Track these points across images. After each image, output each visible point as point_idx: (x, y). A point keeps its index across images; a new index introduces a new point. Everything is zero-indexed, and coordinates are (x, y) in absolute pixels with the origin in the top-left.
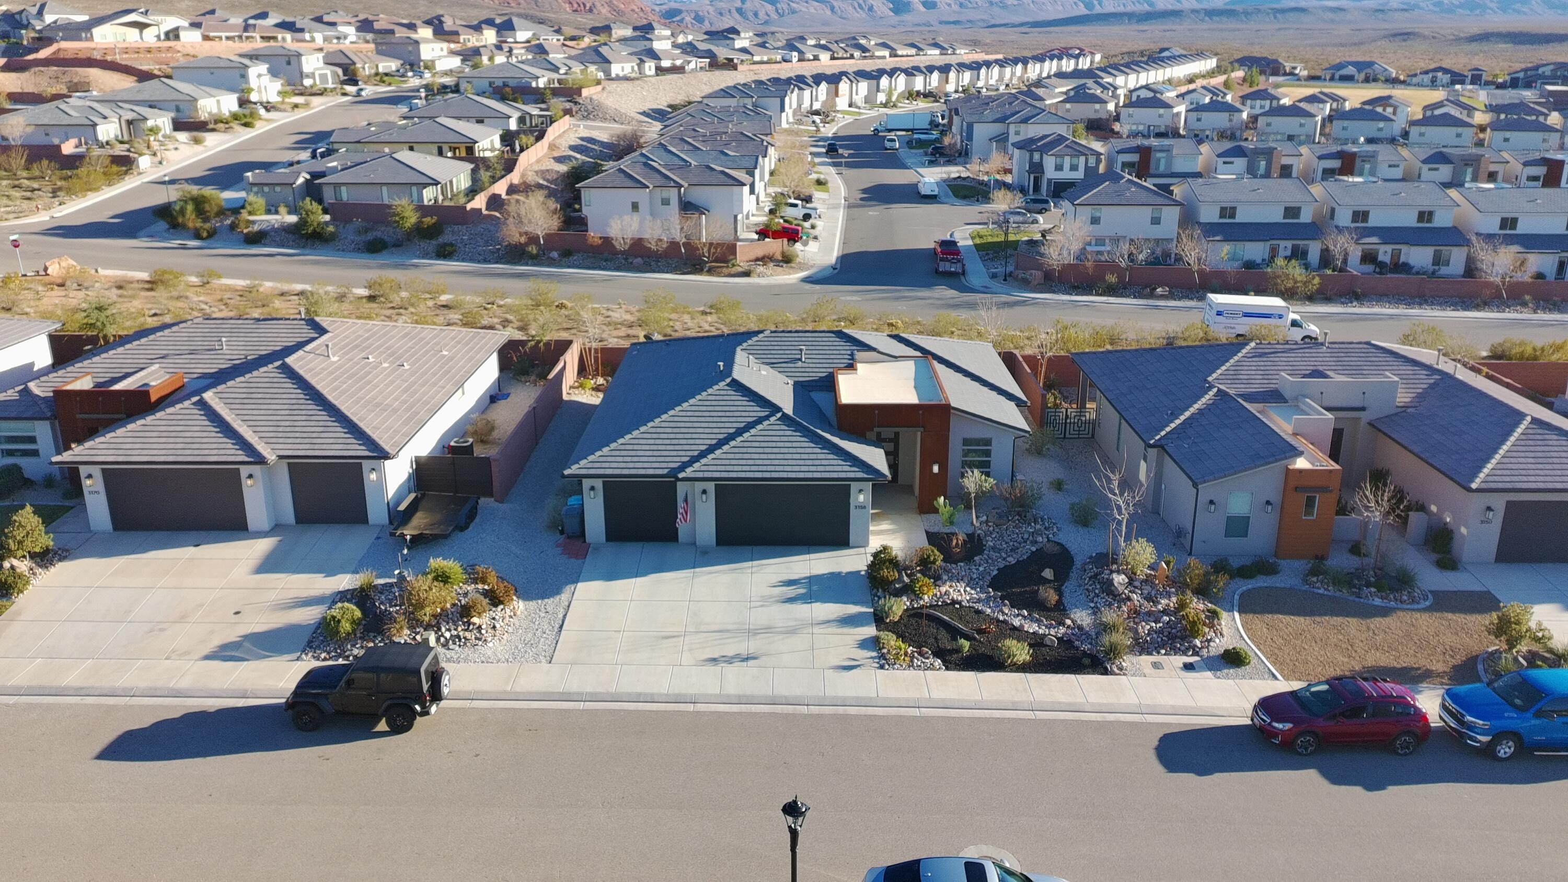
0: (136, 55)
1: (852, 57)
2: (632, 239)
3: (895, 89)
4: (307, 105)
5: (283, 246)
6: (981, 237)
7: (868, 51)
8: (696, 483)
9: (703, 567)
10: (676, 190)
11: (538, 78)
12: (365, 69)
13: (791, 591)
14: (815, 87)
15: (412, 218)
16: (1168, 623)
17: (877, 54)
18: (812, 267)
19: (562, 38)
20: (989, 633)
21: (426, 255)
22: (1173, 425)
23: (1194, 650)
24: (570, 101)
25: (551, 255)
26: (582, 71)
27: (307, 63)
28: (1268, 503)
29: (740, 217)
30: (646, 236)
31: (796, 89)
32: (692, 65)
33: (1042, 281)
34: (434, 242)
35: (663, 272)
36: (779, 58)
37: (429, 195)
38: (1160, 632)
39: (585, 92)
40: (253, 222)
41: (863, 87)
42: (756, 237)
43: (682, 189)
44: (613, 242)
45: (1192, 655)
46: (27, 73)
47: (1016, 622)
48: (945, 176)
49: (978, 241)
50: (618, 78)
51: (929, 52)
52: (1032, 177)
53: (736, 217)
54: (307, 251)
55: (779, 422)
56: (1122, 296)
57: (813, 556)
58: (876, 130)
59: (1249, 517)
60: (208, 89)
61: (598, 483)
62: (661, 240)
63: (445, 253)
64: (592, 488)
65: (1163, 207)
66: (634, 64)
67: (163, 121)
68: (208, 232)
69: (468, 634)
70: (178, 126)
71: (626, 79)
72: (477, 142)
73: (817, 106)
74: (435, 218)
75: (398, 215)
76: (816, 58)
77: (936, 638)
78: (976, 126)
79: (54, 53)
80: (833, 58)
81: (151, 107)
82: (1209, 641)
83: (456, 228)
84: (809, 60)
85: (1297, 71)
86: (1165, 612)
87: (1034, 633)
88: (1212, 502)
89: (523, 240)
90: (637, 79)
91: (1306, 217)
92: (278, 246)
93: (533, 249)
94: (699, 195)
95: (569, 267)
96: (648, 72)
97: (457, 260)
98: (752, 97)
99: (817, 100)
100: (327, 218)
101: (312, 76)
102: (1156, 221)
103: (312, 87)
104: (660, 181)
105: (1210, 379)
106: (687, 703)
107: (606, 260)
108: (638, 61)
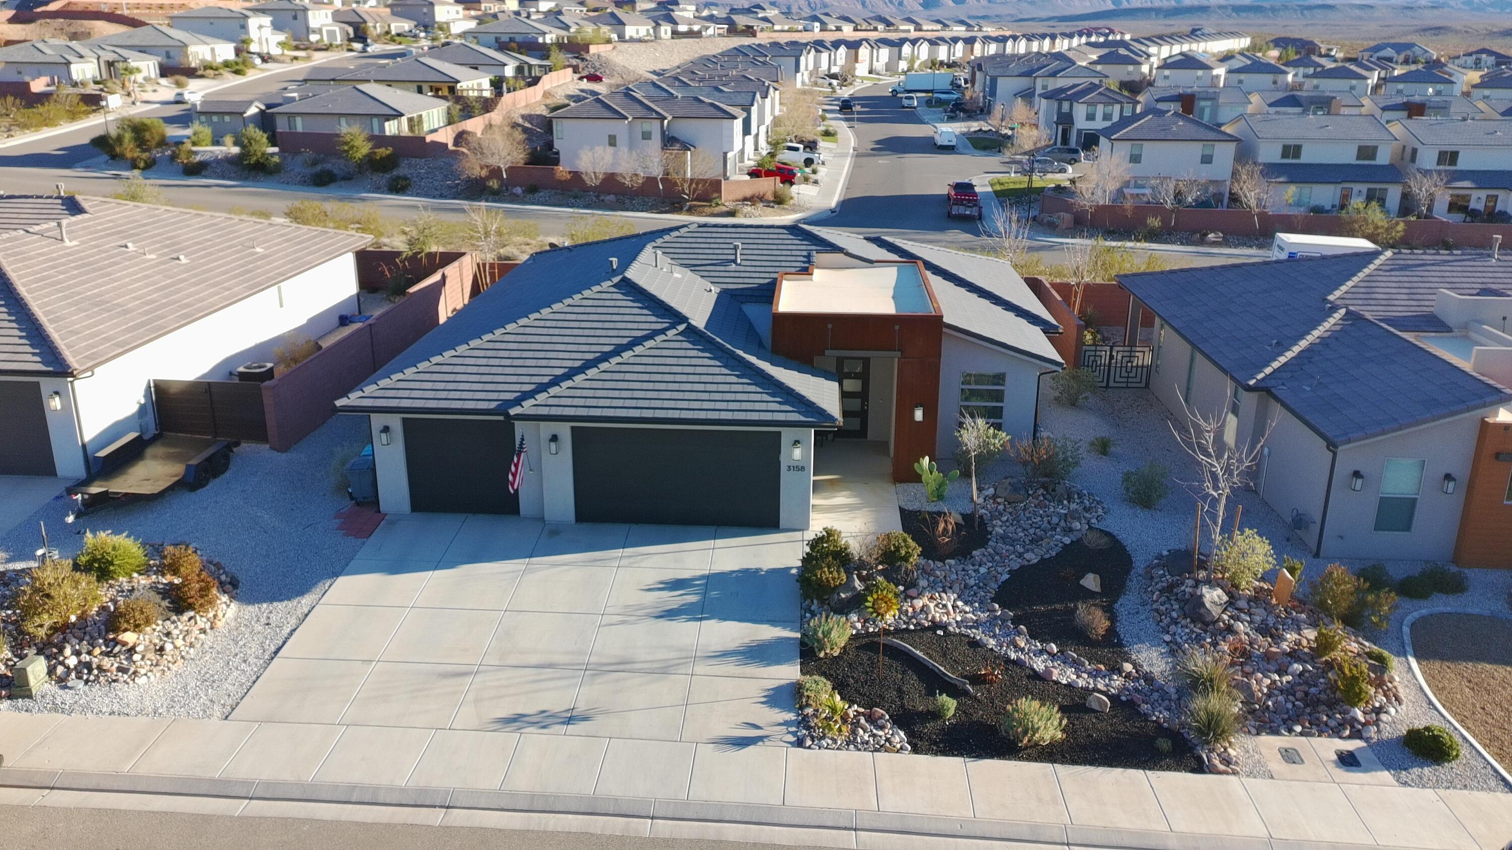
0: (147, 11)
1: (876, 29)
2: (604, 173)
3: (918, 58)
4: (308, 58)
5: (223, 178)
6: (1002, 184)
7: (893, 25)
8: (542, 424)
9: (544, 555)
10: (658, 122)
11: (545, 33)
12: (375, 28)
13: (673, 599)
14: (834, 50)
15: (363, 149)
16: (1301, 674)
17: (902, 28)
18: (807, 209)
19: (585, 9)
20: (991, 682)
21: (377, 190)
22: (1283, 359)
23: (1352, 727)
24: (577, 58)
25: (514, 191)
26: (594, 31)
27: (314, 18)
28: (1448, 477)
29: (730, 155)
30: (618, 170)
31: (813, 50)
32: (710, 31)
33: (1072, 225)
34: (388, 176)
35: (638, 211)
36: (800, 27)
37: (391, 128)
38: (1288, 691)
39: (593, 49)
40: (196, 153)
41: (884, 53)
42: (748, 178)
43: (666, 122)
44: (583, 176)
45: (1350, 737)
46: (33, 24)
47: (1039, 664)
48: (965, 130)
49: (998, 188)
50: (632, 40)
51: (955, 28)
52: (1060, 128)
53: (725, 154)
54: (250, 183)
55: (680, 338)
56: (1166, 242)
57: (720, 542)
58: (893, 91)
59: (1414, 500)
60: (203, 38)
61: (395, 422)
62: (636, 175)
63: (398, 187)
64: (386, 429)
65: (1217, 143)
66: (649, 27)
67: (148, 66)
68: (146, 162)
69: (107, 662)
70: (165, 71)
71: (640, 41)
72: (458, 82)
73: (835, 70)
74: (391, 149)
75: (346, 143)
76: (839, 29)
77: (900, 691)
78: (1000, 81)
79: (64, 6)
80: (856, 29)
81: (140, 51)
82: (1379, 711)
83: (413, 161)
84: (831, 30)
85: (1333, 53)
86: (1294, 655)
87: (1069, 686)
88: (1357, 474)
89: (484, 173)
90: (652, 41)
91: (1383, 158)
92: (218, 178)
93: (494, 184)
94: (684, 129)
95: (533, 204)
96: (663, 34)
97: (411, 195)
98: (766, 56)
99: (835, 65)
100: (276, 149)
101: (319, 31)
102: (1207, 159)
103: (317, 42)
104: (641, 112)
105: (1331, 298)
106: (435, 807)
107: (575, 197)
108: (654, 25)
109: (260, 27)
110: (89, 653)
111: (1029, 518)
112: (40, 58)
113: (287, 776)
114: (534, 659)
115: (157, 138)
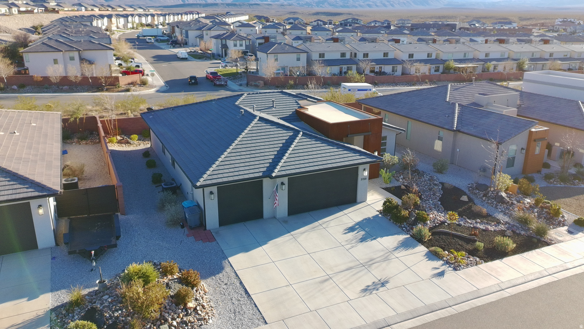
1: (108, 10)
2: (61, 77)
8: (278, 179)
10: (77, 53)
13: (357, 234)
14: (102, 19)
16: (538, 212)
17: (118, 10)
18: (157, 86)
20: (477, 235)
22: (456, 121)
23: (562, 223)
25: (13, 87)
28: (522, 149)
30: (67, 75)
32: (37, 11)
33: (264, 85)
36: (76, 9)
38: (540, 217)
43: (80, 52)
44: (50, 78)
45: (564, 226)
48: (185, 51)
57: (346, 211)
59: (515, 157)
61: (214, 190)
62: (77, 76)
64: (210, 193)
65: (301, 54)
71: (3, 15)
76: (92, 10)
77: (459, 245)
78: (189, 31)
80: (100, 10)
82: (563, 217)
85: (274, 21)
86: (531, 207)
87: (495, 231)
88: (503, 152)
91: (348, 56)
94: (89, 55)
96: (14, 12)
99: (104, 25)
102: (298, 59)
105: (448, 100)
110: (179, 317)
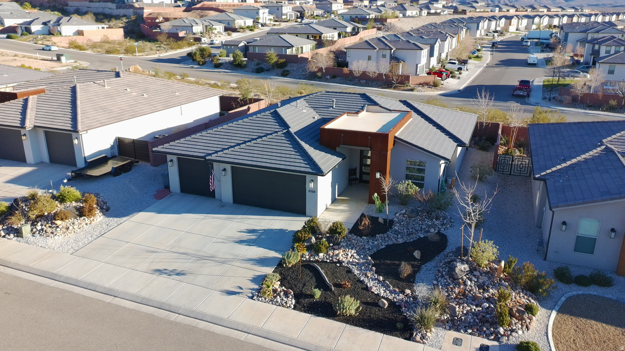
0: (229, 7)
1: (526, 11)
2: (363, 71)
4: (279, 25)
5: (227, 69)
6: (549, 82)
8: (221, 164)
10: (389, 51)
11: (370, 14)
12: (307, 13)
13: (246, 236)
14: (499, 20)
15: (275, 59)
16: (488, 308)
17: (540, 10)
18: (448, 89)
19: (396, 4)
20: (344, 288)
21: (277, 75)
22: (559, 167)
23: (497, 335)
24: (382, 24)
25: (327, 77)
26: (392, 13)
27: (285, 9)
28: (613, 230)
29: (419, 65)
30: (368, 70)
31: (487, 20)
32: (446, 13)
33: (570, 102)
34: (282, 70)
35: (374, 87)
36: (489, 10)
37: (289, 52)
38: (475, 314)
39: (388, 21)
40: (220, 60)
41: (525, 22)
42: (426, 75)
43: (393, 51)
44: (354, 72)
45: (493, 340)
46: (190, 12)
47: (371, 284)
48: (546, 56)
49: (546, 83)
50: (409, 17)
51: (568, 11)
53: (417, 65)
54: (234, 71)
57: (279, 218)
58: (522, 38)
59: (595, 239)
60: (242, 17)
61: (175, 158)
62: (375, 72)
63: (285, 74)
64: (171, 161)
66: (418, 11)
67: (220, 28)
68: (202, 62)
69: (49, 230)
70: (226, 29)
71: (412, 17)
72: (323, 34)
73: (498, 29)
74: (285, 59)
75: (268, 57)
76: (508, 11)
77: (304, 285)
79: (202, 6)
81: (220, 22)
82: (512, 331)
83: (292, 64)
84: (504, 11)
86: (488, 300)
88: (564, 223)
89: (316, 70)
92: (225, 69)
93: (319, 74)
94: (401, 54)
95: (333, 83)
96: (423, 14)
97: (289, 78)
98: (464, 23)
100: (246, 59)
101: (286, 15)
103: (285, 19)
104: (382, 46)
105: (604, 140)
106: (111, 295)
107: (350, 81)
108: (420, 10)
109: (264, 13)
110: (45, 226)
111: (414, 225)
112: (184, 24)
113: (74, 276)
114: (181, 251)
115: (208, 54)
